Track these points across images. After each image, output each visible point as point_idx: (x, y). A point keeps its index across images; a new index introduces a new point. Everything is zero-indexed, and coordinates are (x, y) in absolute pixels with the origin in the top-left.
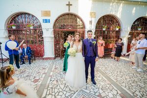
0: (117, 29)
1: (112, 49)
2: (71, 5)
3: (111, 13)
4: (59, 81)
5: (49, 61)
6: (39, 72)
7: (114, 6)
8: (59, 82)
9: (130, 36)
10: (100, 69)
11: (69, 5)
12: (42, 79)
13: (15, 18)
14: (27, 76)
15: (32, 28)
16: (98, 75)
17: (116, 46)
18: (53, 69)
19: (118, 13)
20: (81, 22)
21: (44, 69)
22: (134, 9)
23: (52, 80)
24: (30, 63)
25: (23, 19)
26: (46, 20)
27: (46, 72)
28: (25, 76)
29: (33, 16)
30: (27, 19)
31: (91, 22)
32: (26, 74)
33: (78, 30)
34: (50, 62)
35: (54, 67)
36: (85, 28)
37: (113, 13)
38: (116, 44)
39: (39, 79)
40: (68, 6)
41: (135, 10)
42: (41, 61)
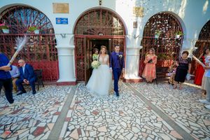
0: (178, 36)
1: (168, 68)
3: (169, 10)
4: (82, 131)
5: (67, 87)
6: (48, 111)
8: (83, 134)
9: (196, 48)
10: (154, 103)
12: (51, 126)
13: (7, 15)
14: (25, 119)
15: (37, 32)
16: (154, 117)
17: (178, 65)
18: (73, 104)
19: (180, 10)
20: (119, 25)
21: (57, 103)
22: (207, 3)
23: (70, 128)
24: (34, 93)
25: (23, 18)
26: (61, 19)
27: (60, 110)
28: (20, 119)
29: (39, 12)
30: (29, 18)
31: (136, 24)
32: (23, 115)
33: (115, 37)
34: (69, 89)
35: (74, 99)
36: (125, 34)
37: (171, 10)
38: (177, 60)
39: (46, 126)
41: (208, 5)
42: (54, 87)
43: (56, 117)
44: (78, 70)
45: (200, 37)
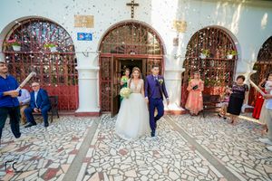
0: (230, 57)
1: (218, 96)
2: (137, 5)
3: (218, 24)
4: (104, 174)
5: (88, 119)
6: (62, 149)
7: (224, 10)
8: (106, 179)
9: (255, 72)
10: (199, 142)
11: (133, 5)
12: (66, 168)
14: (33, 159)
16: (198, 160)
17: (231, 92)
18: (95, 140)
19: (233, 24)
20: (156, 41)
21: (75, 139)
22: (266, 16)
23: (90, 172)
24: (47, 125)
26: (85, 34)
27: (78, 148)
28: (26, 158)
29: (57, 26)
31: (176, 41)
32: (31, 153)
33: (150, 56)
34: (91, 121)
35: (97, 134)
36: (163, 53)
37: (221, 24)
39: (60, 168)
40: (130, 7)
41: (268, 19)
42: (72, 118)
43: (72, 157)
44: (102, 98)
45: (259, 57)
